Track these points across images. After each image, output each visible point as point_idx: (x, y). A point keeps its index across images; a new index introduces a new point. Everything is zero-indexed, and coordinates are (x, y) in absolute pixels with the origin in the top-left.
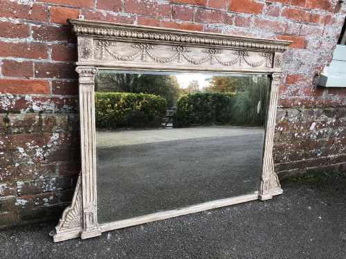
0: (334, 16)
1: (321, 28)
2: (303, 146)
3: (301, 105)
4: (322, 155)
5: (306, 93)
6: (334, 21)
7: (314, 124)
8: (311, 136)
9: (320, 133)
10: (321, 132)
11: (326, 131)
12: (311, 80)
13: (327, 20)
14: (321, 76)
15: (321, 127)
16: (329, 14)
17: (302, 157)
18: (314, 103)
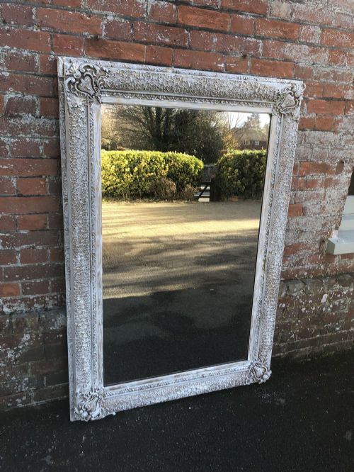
0: (337, 177)
1: (322, 191)
2: (315, 321)
3: (308, 275)
4: (341, 329)
5: (312, 262)
6: (337, 182)
7: (325, 296)
8: (324, 309)
9: (334, 306)
10: (337, 303)
11: (342, 302)
12: (317, 247)
13: (327, 183)
14: (329, 241)
15: (335, 298)
16: (329, 176)
17: (316, 333)
18: (324, 272)
